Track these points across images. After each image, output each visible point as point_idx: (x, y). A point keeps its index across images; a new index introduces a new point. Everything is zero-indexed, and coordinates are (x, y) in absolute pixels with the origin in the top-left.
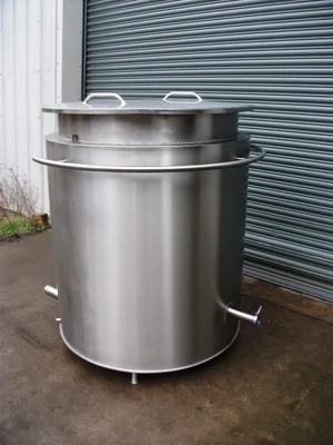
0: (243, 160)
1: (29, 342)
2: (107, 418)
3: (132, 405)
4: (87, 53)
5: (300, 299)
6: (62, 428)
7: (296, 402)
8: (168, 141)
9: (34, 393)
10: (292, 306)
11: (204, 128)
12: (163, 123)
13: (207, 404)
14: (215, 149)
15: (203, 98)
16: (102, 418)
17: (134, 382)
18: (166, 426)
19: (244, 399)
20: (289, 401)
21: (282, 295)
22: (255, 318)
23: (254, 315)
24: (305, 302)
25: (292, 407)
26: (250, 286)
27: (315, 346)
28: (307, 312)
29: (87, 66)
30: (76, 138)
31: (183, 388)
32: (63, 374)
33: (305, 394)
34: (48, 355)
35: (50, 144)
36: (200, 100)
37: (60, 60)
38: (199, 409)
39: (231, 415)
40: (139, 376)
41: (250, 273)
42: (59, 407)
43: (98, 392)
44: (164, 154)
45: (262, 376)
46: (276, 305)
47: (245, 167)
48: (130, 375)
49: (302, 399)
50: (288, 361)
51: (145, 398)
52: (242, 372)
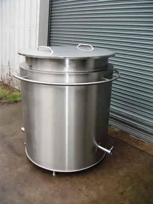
0: (108, 80)
3: (51, 185)
4: (51, 20)
5: (138, 141)
6: (19, 193)
7: (125, 191)
9: (10, 176)
10: (133, 144)
13: (84, 188)
16: (37, 190)
17: (54, 175)
18: (63, 197)
19: (101, 187)
20: (121, 190)
21: (130, 139)
22: (109, 152)
24: (140, 143)
25: (122, 193)
27: (140, 165)
28: (139, 147)
31: (75, 179)
32: (24, 168)
33: (130, 188)
34: (20, 159)
37: (38, 23)
38: (80, 190)
39: (94, 195)
40: (56, 173)
42: (20, 183)
43: (38, 177)
45: (112, 177)
48: (52, 172)
49: (128, 190)
50: (126, 171)
51: (57, 182)
52: (103, 174)
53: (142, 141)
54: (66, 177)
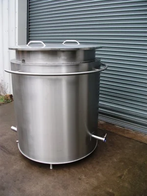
0: (98, 70)
1: (4, 151)
2: (39, 184)
3: (51, 178)
4: (29, 23)
5: (123, 130)
6: (19, 189)
7: (122, 175)
8: (64, 62)
9: (7, 174)
10: (120, 133)
11: (80, 56)
12: (62, 54)
13: (84, 177)
14: (85, 65)
15: (80, 43)
16: (37, 184)
17: (51, 168)
18: (65, 187)
19: (100, 174)
20: (119, 175)
21: (116, 129)
22: (104, 139)
23: (103, 137)
24: (126, 131)
25: (120, 177)
26: (102, 125)
27: (130, 150)
28: (126, 136)
29: (29, 29)
30: (24, 61)
31: (73, 170)
32: (19, 165)
33: (125, 172)
34: (13, 157)
35: (12, 64)
36: (79, 44)
37: (17, 26)
38: (80, 179)
39: (94, 181)
40: (53, 165)
41: (102, 119)
42: (18, 180)
43: (35, 173)
44: (63, 68)
45: (107, 164)
46: (113, 133)
47: (98, 73)
48: (49, 165)
49: (125, 174)
50: (119, 157)
51: (56, 174)
52: (98, 162)
53: (128, 130)
54: (65, 169)
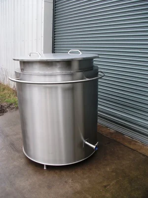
1: (13, 149)
5: (131, 141)
7: (109, 185)
9: (7, 168)
10: (127, 144)
13: (70, 181)
15: (82, 53)
16: (27, 180)
17: (45, 168)
18: (49, 187)
19: (86, 181)
20: (104, 184)
21: (124, 139)
24: (133, 142)
25: (105, 187)
26: (111, 134)
27: (128, 162)
28: (132, 147)
31: (63, 173)
32: (20, 162)
33: (113, 182)
34: (17, 154)
38: (66, 182)
39: (78, 186)
40: (47, 166)
42: (14, 174)
43: (30, 170)
45: (99, 172)
46: (119, 143)
49: (111, 184)
50: (113, 167)
51: (46, 175)
52: (91, 169)
53: (135, 141)
54: (56, 171)
